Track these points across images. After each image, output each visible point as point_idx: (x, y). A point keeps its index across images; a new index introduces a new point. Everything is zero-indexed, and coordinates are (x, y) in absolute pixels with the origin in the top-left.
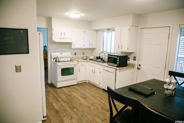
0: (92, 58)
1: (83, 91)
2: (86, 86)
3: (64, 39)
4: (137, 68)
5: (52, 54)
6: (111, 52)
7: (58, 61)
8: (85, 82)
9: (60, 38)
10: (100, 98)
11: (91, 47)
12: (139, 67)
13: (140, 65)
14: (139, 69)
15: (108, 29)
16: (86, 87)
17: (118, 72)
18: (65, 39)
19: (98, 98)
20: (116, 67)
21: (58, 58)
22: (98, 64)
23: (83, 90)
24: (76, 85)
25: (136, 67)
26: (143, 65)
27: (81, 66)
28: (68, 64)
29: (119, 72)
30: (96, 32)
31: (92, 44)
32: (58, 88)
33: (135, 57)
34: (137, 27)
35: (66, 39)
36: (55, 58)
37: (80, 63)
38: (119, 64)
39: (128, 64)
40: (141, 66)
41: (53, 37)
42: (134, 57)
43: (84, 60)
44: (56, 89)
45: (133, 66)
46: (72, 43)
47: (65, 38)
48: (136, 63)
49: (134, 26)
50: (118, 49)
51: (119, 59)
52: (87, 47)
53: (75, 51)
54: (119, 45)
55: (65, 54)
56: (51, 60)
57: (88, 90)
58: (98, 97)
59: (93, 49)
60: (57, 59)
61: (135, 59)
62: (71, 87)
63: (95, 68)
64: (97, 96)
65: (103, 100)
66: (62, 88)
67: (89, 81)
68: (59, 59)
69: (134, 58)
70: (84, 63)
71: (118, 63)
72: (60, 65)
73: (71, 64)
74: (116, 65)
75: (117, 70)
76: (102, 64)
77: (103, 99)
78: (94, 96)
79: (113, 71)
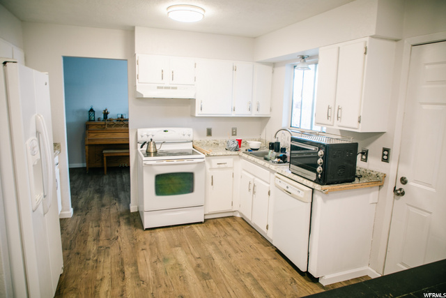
0: (254, 144)
1: (211, 249)
2: (228, 229)
3: (171, 90)
4: (395, 190)
5: (140, 131)
6: (313, 129)
7: (152, 150)
8: (233, 216)
9: (158, 88)
10: (254, 280)
11: (254, 114)
12: (399, 185)
13: (404, 181)
14: (398, 194)
15: (303, 58)
16: (226, 234)
17: (318, 199)
18: (173, 88)
19: (248, 282)
20: (315, 182)
21: (155, 144)
22: (263, 166)
23: (213, 243)
24: (201, 223)
25: (390, 185)
26: (416, 181)
27: (219, 168)
28: (175, 162)
29: (325, 201)
30: (269, 69)
31: (258, 104)
32: (147, 229)
33: (388, 150)
34: (396, 40)
35: (176, 88)
36: (145, 142)
37: (215, 161)
38: (324, 173)
39: (358, 173)
40: (410, 183)
41: (137, 84)
42: (385, 150)
43: (229, 153)
44: (139, 231)
45: (379, 181)
46: (194, 100)
47: (175, 86)
48: (391, 171)
49: (386, 39)
50: (329, 122)
51: (324, 157)
52: (242, 111)
53: (210, 125)
54: (332, 105)
55: (176, 133)
56: (137, 147)
57: (229, 244)
58: (249, 274)
59: (263, 120)
60: (152, 146)
61: (385, 157)
62: (184, 230)
63: (256, 179)
64: (247, 271)
65: (261, 288)
66: (158, 230)
67: (241, 214)
68: (158, 147)
69: (384, 155)
70: (229, 161)
71: (319, 169)
72: (151, 165)
73: (186, 161)
74: (313, 176)
75: (315, 191)
76: (273, 167)
77: (264, 286)
78: (236, 271)
79: (302, 196)
